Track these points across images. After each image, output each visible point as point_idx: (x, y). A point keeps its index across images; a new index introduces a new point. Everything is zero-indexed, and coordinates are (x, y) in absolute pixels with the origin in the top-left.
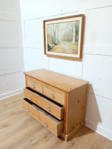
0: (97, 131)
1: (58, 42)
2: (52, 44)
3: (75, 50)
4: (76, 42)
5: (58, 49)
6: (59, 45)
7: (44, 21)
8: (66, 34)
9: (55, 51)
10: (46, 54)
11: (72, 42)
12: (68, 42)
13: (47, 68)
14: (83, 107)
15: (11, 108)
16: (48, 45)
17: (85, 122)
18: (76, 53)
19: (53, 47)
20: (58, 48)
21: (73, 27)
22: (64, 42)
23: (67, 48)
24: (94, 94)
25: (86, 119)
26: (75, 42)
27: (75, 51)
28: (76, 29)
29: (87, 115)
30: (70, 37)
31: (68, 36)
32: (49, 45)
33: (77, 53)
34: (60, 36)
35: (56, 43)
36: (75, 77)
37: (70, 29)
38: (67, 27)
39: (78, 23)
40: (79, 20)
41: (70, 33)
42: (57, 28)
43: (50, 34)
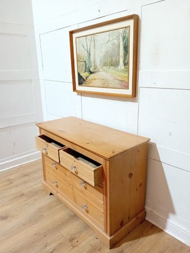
0: (167, 231)
1: (95, 69)
2: (85, 72)
3: (124, 81)
4: (126, 67)
5: (95, 81)
6: (97, 73)
7: (71, 33)
8: (107, 52)
9: (90, 85)
10: (77, 91)
11: (119, 67)
12: (112, 67)
13: (79, 116)
14: (141, 185)
15: (17, 186)
16: (79, 74)
17: (146, 212)
19: (86, 78)
20: (95, 79)
21: (119, 39)
22: (105, 67)
23: (111, 78)
24: (160, 161)
25: (148, 208)
26: (123, 68)
27: (124, 84)
28: (125, 43)
29: (148, 201)
30: (114, 59)
31: (111, 57)
32: (81, 74)
33: (127, 88)
34: (98, 57)
35: (92, 70)
36: (125, 131)
37: (114, 44)
38: (109, 41)
39: (128, 31)
40: (129, 27)
41: (114, 51)
42: (93, 44)
43: (82, 54)
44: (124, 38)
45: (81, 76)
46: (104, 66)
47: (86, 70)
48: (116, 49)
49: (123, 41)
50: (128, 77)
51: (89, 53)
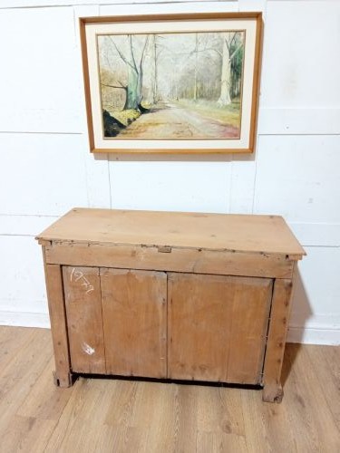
1: (155, 103)
2: (126, 108)
3: (231, 126)
4: (235, 100)
5: (157, 128)
6: (161, 112)
7: (84, 22)
8: (191, 72)
9: (141, 135)
10: (96, 151)
11: (219, 101)
12: (202, 101)
16: (106, 115)
18: (236, 135)
19: (130, 122)
20: (157, 124)
21: (221, 50)
23: (198, 121)
26: (229, 102)
27: (230, 130)
28: (235, 58)
30: (208, 86)
31: (201, 80)
32: (112, 115)
34: (163, 79)
35: (145, 104)
37: (209, 58)
38: (196, 51)
39: (242, 38)
40: (244, 31)
41: (209, 71)
42: (150, 53)
43: (115, 72)
44: (232, 50)
45: (112, 118)
46: (182, 97)
47: (129, 106)
48: (213, 69)
49: (230, 54)
50: (240, 119)
51: (139, 70)
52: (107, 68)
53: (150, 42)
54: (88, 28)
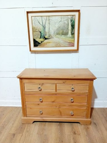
1: (49, 36)
2: (40, 38)
3: (72, 43)
4: (72, 35)
5: (50, 44)
6: (51, 39)
8: (60, 27)
9: (45, 46)
10: (31, 51)
11: (68, 36)
12: (63, 36)
16: (34, 40)
18: (73, 46)
19: (42, 42)
21: (68, 21)
23: (62, 42)
30: (65, 31)
31: (63, 30)
32: (36, 40)
34: (52, 29)
35: (46, 37)
37: (65, 23)
38: (61, 21)
39: (74, 17)
40: (75, 15)
42: (48, 22)
43: (37, 27)
44: (71, 21)
45: (36, 41)
46: (57, 34)
47: (41, 37)
48: (66, 26)
49: (71, 22)
50: (74, 41)
51: (44, 27)
52: (35, 26)
53: (48, 19)
54: (29, 14)
